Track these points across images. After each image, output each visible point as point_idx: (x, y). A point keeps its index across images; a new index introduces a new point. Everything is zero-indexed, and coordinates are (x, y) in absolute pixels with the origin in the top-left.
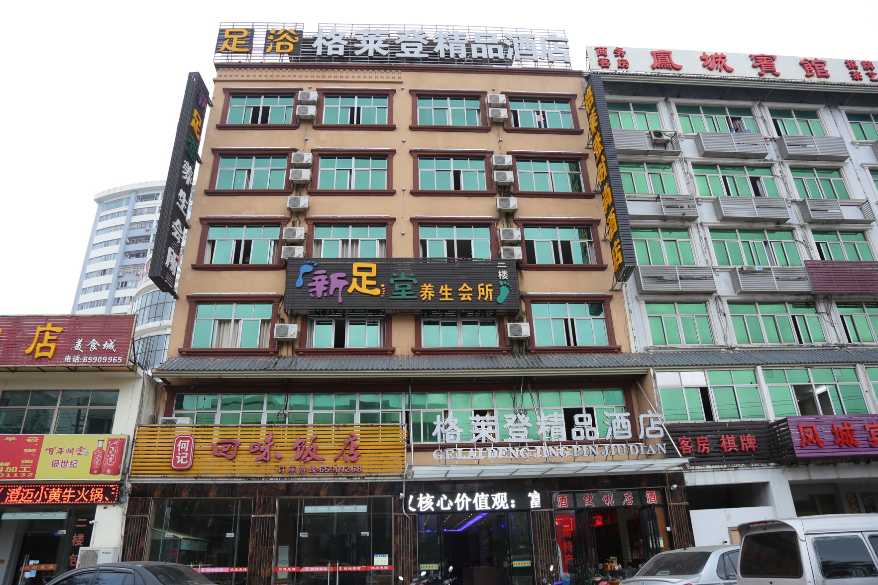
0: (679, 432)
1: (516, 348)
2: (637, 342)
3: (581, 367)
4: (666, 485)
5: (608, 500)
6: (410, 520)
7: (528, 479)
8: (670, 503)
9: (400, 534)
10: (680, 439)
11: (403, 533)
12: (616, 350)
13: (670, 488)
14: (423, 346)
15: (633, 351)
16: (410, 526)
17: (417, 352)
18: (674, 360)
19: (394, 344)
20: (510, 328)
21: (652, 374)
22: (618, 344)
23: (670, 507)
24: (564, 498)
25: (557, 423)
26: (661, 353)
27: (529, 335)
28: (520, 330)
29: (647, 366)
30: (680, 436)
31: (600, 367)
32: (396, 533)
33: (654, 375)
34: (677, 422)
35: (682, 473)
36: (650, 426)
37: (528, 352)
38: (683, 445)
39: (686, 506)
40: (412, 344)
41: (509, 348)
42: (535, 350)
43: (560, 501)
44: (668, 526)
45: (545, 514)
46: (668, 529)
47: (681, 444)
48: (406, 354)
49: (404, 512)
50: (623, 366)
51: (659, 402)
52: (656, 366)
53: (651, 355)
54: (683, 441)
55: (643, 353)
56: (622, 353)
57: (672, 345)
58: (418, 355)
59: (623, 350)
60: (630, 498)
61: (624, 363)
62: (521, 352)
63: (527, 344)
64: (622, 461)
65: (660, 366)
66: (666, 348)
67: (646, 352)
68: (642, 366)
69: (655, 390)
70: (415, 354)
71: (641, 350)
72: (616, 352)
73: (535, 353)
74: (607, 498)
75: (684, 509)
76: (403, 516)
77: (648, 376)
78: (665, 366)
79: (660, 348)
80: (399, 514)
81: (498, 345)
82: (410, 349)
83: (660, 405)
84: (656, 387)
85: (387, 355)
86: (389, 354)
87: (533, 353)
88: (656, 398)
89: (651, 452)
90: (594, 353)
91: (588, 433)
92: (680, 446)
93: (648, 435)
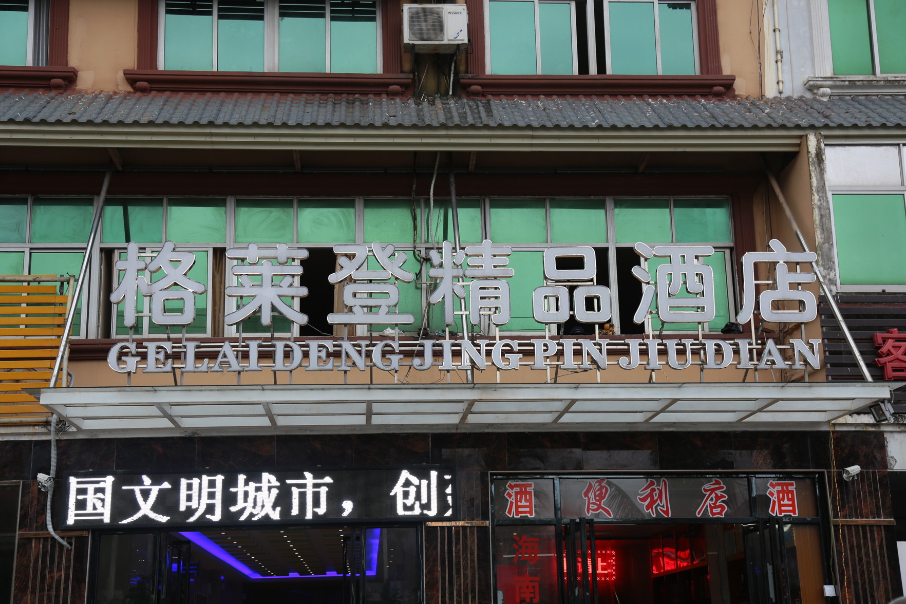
0: (881, 316)
1: (428, 80)
2: (784, 67)
3: (600, 127)
4: (828, 466)
5: (653, 502)
6: (69, 551)
7: (424, 436)
8: (836, 516)
9: (33, 592)
10: (879, 335)
11: (42, 590)
12: (716, 89)
13: (840, 475)
14: (161, 66)
15: (771, 92)
16: (67, 568)
17: (139, 84)
18: (885, 114)
19: (74, 60)
20: (412, 18)
21: (812, 151)
22: (727, 71)
23: (836, 527)
24: (526, 493)
25: (488, 270)
26: (854, 98)
27: (463, 38)
28: (439, 26)
29: (798, 127)
30: (881, 329)
31: (656, 128)
32: (22, 589)
33: (819, 155)
34: (878, 289)
35: (882, 433)
36: (773, 287)
37: (462, 89)
38: (889, 353)
39: (888, 528)
40: (129, 59)
41: (406, 78)
42: (482, 85)
43: (512, 499)
44: (830, 584)
45: (465, 536)
46: (829, 591)
47: (884, 349)
48: (109, 88)
49: (50, 527)
50: (726, 127)
51: (827, 231)
52: (826, 127)
53: (821, 102)
54: (890, 343)
55: (801, 99)
56: (734, 97)
57: (890, 77)
58: (143, 91)
59: (741, 87)
60: (717, 498)
61: (732, 120)
62: (443, 90)
63: (462, 68)
64: (681, 385)
65: (841, 127)
66: (870, 84)
67: (808, 95)
68: (783, 127)
69: (816, 197)
70: (136, 90)
71: (793, 88)
72: (719, 96)
73: (483, 95)
74: (651, 495)
75: (880, 537)
76: (46, 539)
77: (803, 157)
78: (855, 127)
79: (853, 84)
80: (32, 533)
81: (379, 70)
82: (121, 74)
83: (828, 239)
84: (822, 188)
85: (49, 88)
86: (57, 87)
87: (476, 94)
88: (817, 218)
89: (773, 363)
90: (653, 96)
91: (580, 303)
92: (880, 356)
93: (768, 314)
